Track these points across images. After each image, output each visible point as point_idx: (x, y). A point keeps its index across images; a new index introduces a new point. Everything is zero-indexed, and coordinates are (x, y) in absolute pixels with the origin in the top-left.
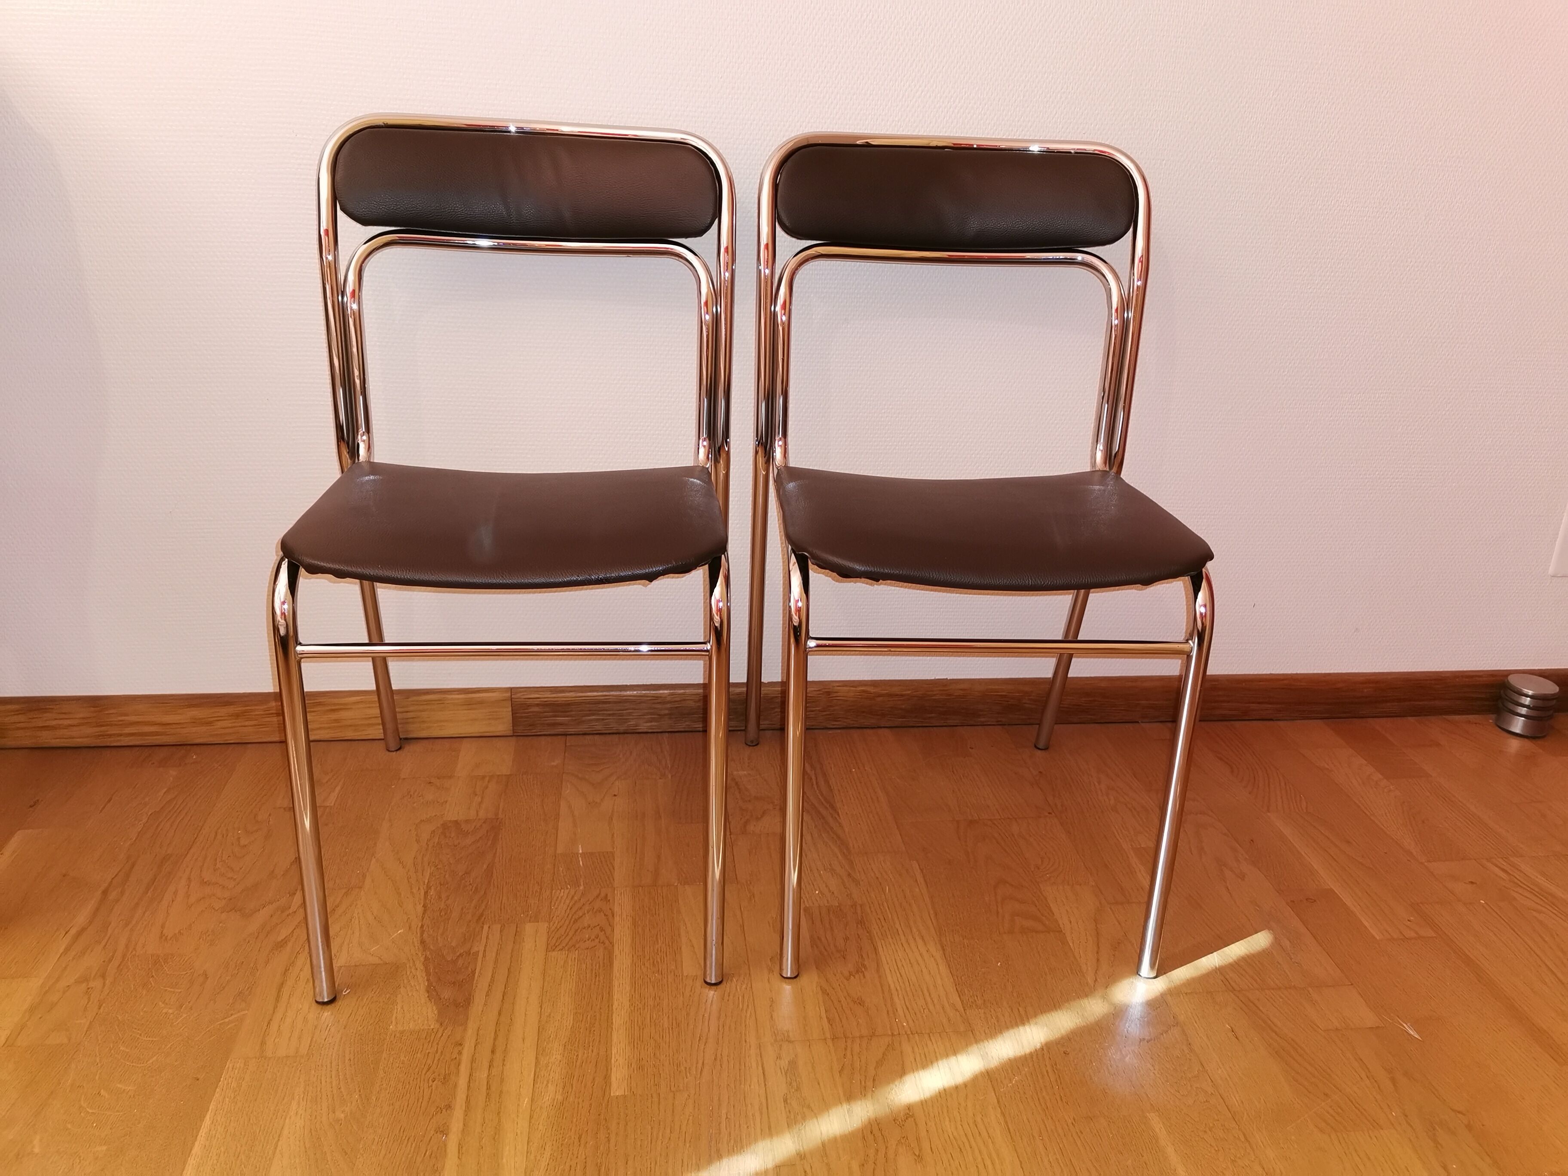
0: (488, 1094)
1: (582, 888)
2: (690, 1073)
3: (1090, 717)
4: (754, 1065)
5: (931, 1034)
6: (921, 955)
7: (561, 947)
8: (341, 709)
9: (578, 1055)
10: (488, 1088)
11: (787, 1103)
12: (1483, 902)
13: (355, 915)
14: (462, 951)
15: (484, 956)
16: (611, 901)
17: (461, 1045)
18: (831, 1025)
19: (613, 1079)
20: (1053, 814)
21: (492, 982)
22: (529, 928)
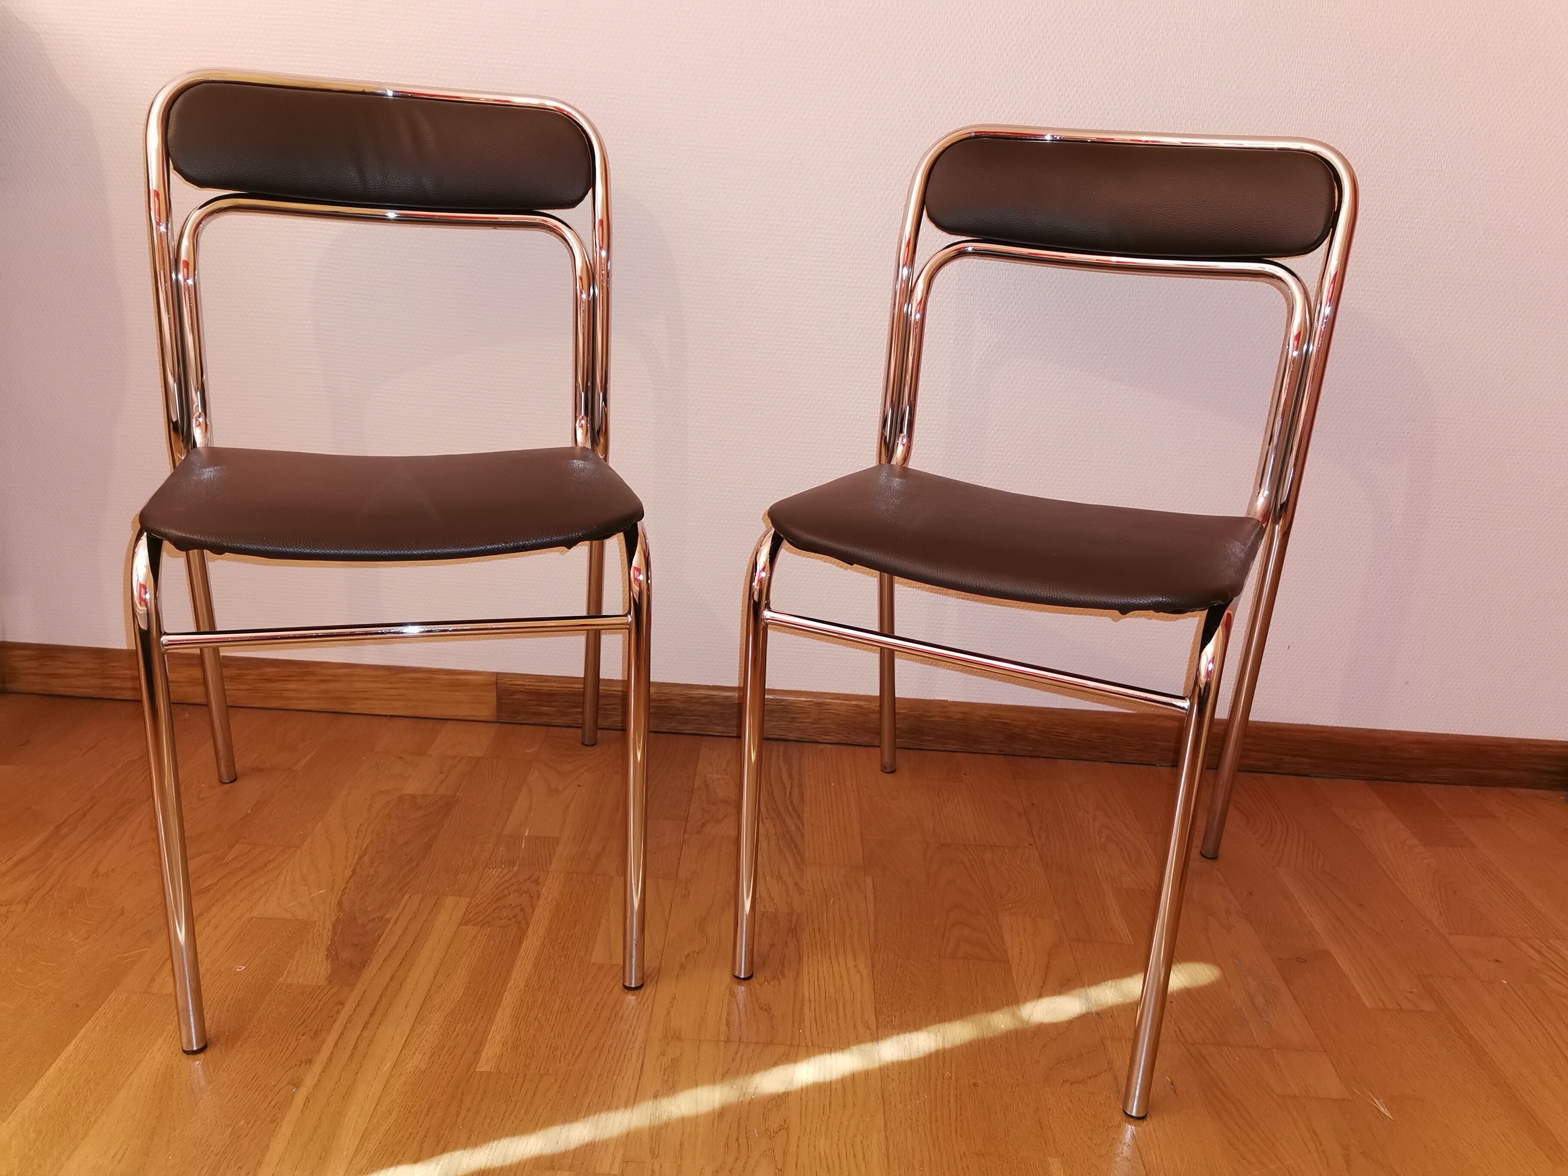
0: (353, 1053)
1: (516, 868)
2: (564, 1058)
4: (634, 1057)
5: (832, 1049)
6: (847, 969)
7: (474, 922)
8: (329, 680)
9: (455, 1028)
10: (355, 1047)
12: (1505, 982)
13: (284, 872)
14: (376, 916)
15: (396, 923)
16: (541, 884)
17: (343, 1004)
18: (729, 1028)
19: (484, 1055)
20: (1034, 845)
21: (394, 948)
22: (450, 901)
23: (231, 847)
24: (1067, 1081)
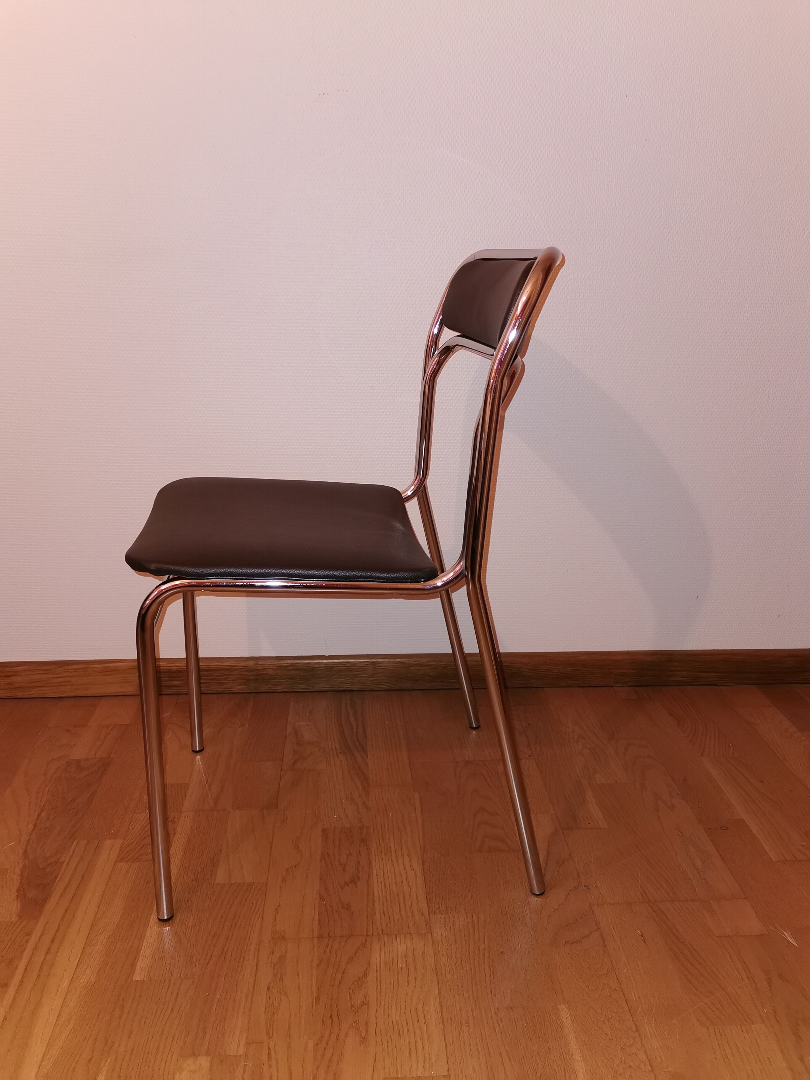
0: (38, 975)
2: (199, 963)
3: (574, 682)
4: (251, 956)
5: (397, 936)
6: (405, 869)
7: (127, 859)
9: (116, 946)
10: (40, 971)
11: (269, 990)
14: (53, 860)
15: (67, 865)
16: (176, 822)
17: (30, 935)
18: (320, 926)
19: (138, 967)
20: (532, 756)
21: (67, 886)
22: (108, 843)
24: (568, 942)
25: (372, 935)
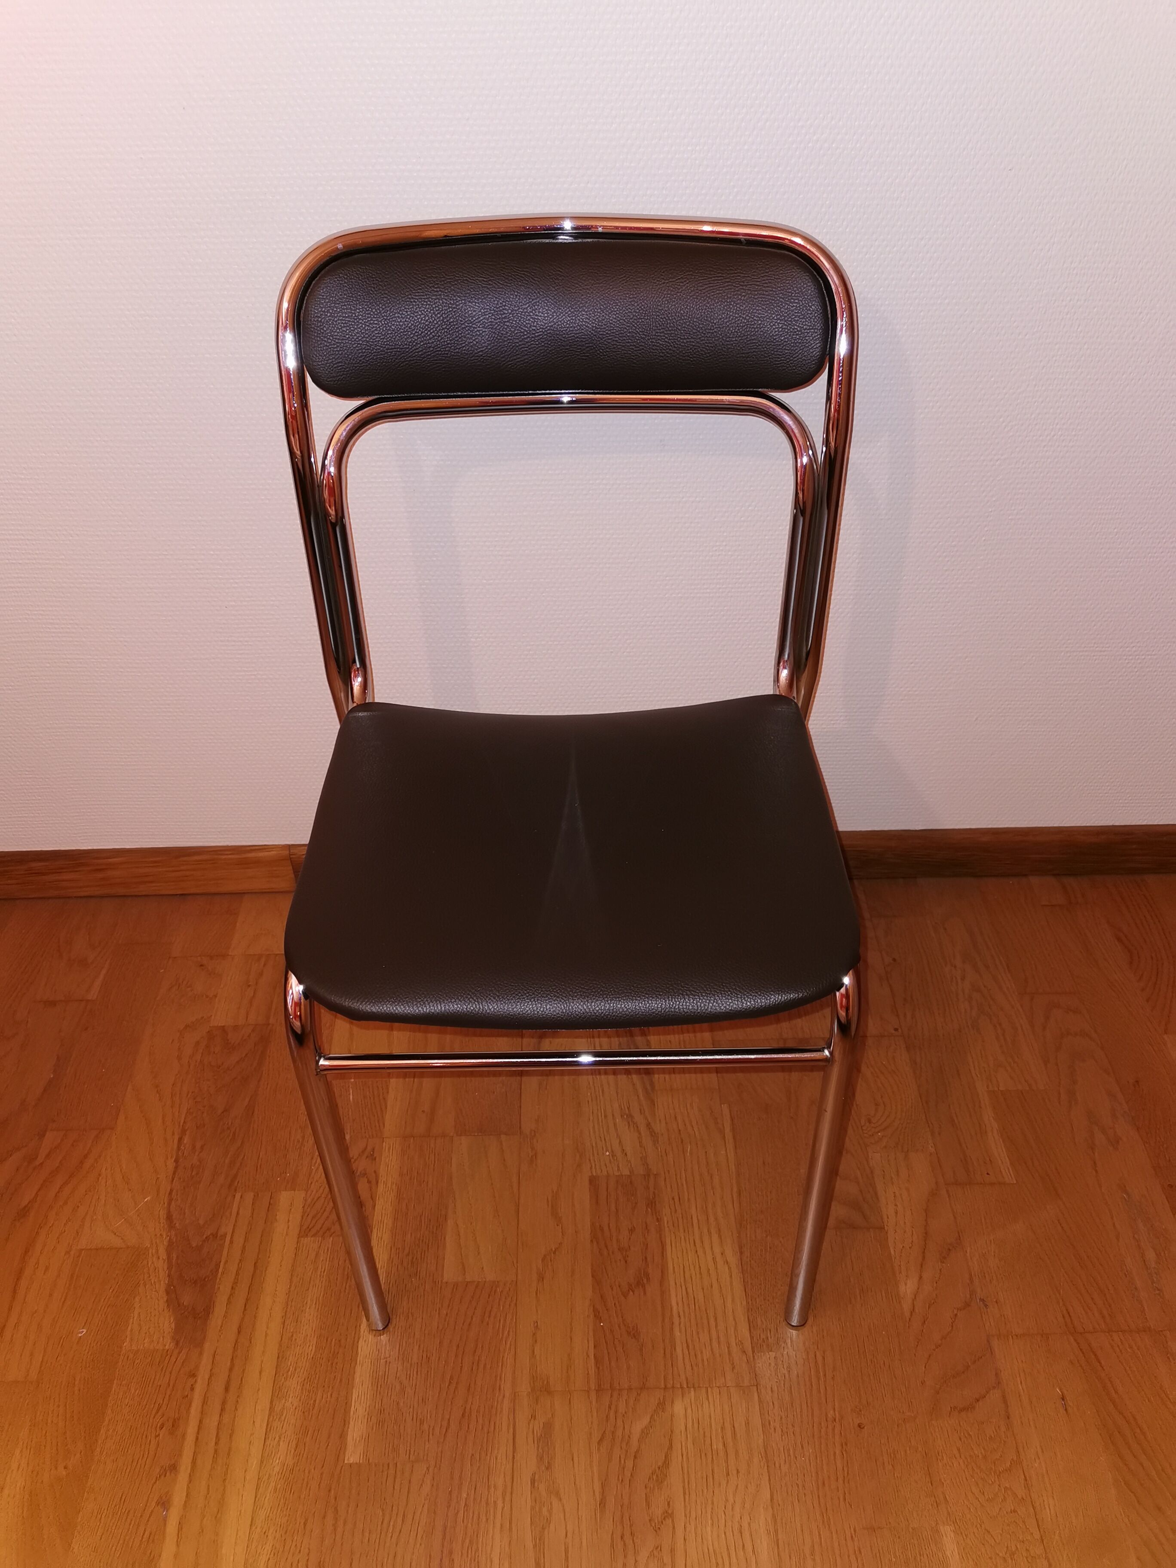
0: (216, 1451)
2: (433, 1434)
4: (505, 1425)
5: (709, 1390)
6: (715, 1259)
7: (314, 1231)
9: (315, 1400)
10: (217, 1443)
11: (534, 1487)
13: (104, 1171)
14: (209, 1233)
15: (231, 1242)
16: (377, 1159)
17: (194, 1376)
18: (598, 1368)
19: (349, 1438)
21: (235, 1283)
22: (284, 1198)
23: (42, 1135)
24: (955, 1409)
25: (673, 1387)
